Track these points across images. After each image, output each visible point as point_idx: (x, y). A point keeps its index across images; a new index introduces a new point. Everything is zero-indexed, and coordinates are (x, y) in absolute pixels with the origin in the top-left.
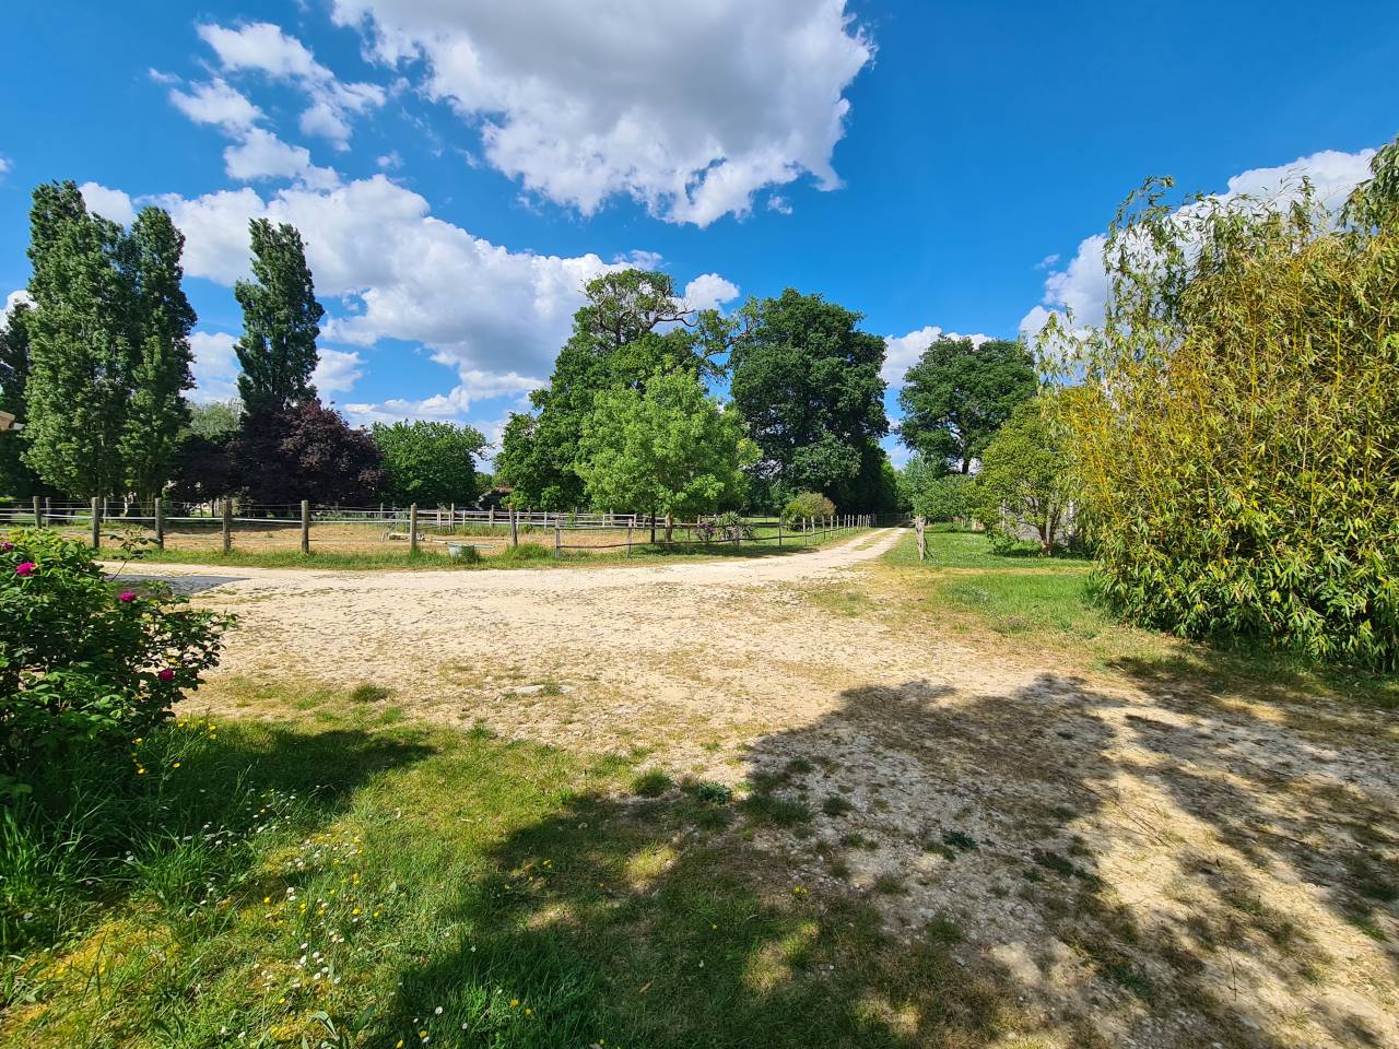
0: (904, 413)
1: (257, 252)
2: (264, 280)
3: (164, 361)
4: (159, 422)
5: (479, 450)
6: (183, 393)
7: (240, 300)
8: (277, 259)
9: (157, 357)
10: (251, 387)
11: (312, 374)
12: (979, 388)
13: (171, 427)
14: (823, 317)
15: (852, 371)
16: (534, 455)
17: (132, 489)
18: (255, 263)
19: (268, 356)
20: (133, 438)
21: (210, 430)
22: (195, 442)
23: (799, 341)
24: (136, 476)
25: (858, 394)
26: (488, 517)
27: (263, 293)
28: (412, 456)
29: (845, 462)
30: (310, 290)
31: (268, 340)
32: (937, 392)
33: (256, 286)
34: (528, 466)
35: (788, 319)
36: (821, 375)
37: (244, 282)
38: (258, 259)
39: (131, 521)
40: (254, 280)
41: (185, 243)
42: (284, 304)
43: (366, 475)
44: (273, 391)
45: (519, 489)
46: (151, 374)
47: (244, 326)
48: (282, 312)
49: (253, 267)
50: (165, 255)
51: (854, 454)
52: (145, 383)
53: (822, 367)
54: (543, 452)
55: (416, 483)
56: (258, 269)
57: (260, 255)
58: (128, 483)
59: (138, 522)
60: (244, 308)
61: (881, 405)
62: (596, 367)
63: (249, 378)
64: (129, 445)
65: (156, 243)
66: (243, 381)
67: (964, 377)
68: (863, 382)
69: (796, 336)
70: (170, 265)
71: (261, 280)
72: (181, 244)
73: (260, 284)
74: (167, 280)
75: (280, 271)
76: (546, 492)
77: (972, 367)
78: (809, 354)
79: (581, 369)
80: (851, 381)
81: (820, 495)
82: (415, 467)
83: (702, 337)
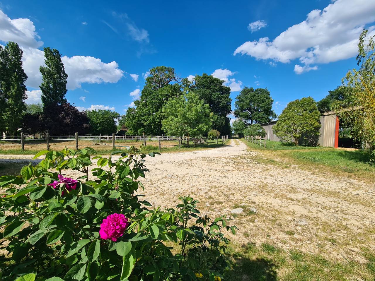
0: (235, 108)
1: (46, 57)
2: (49, 66)
3: (18, 89)
4: (17, 109)
5: (118, 118)
6: (23, 101)
7: (41, 72)
8: (53, 59)
9: (16, 88)
10: (46, 99)
11: (65, 95)
12: (256, 101)
13: (20, 111)
14: (215, 81)
15: (223, 96)
16: (136, 119)
17: (8, 130)
18: (46, 61)
19: (51, 89)
20: (8, 114)
21: (32, 112)
22: (28, 116)
23: (208, 88)
24: (9, 126)
25: (225, 102)
26: (123, 137)
27: (49, 70)
28: (98, 120)
29: (221, 121)
30: (63, 70)
31: (51, 85)
32: (245, 102)
33: (47, 68)
34: (134, 122)
35: (205, 82)
36: (215, 97)
37: (42, 66)
38: (47, 60)
39: (7, 141)
40: (46, 66)
41: (23, 54)
42: (56, 73)
43: (85, 125)
44: (53, 100)
45: (131, 129)
46: (14, 93)
47: (43, 80)
48: (55, 76)
49: (45, 62)
50: (16, 57)
51: (223, 119)
52: (11, 96)
53: (215, 95)
54: (139, 118)
55: (100, 128)
56: (47, 63)
57: (47, 58)
58: (7, 128)
59: (10, 141)
60: (42, 74)
61: (231, 105)
62: (154, 94)
63: (45, 96)
64: (7, 116)
65: (13, 53)
66: (43, 97)
67: (252, 98)
68: (226, 99)
69: (207, 86)
70: (18, 60)
71: (48, 66)
72: (22, 54)
73: (48, 67)
74: (17, 64)
75: (54, 63)
76: (140, 130)
77: (254, 95)
78: (211, 91)
79: (150, 94)
80: (223, 99)
81: (216, 130)
82: (99, 123)
83: (183, 86)
